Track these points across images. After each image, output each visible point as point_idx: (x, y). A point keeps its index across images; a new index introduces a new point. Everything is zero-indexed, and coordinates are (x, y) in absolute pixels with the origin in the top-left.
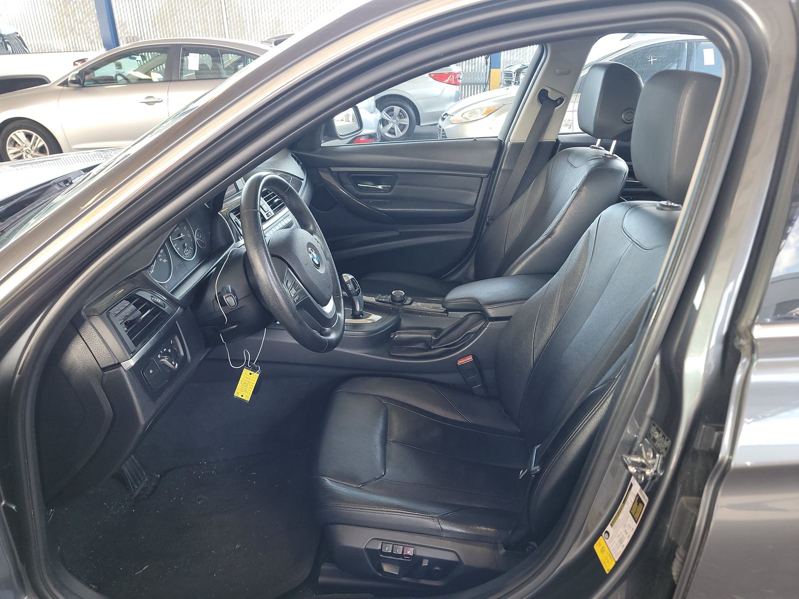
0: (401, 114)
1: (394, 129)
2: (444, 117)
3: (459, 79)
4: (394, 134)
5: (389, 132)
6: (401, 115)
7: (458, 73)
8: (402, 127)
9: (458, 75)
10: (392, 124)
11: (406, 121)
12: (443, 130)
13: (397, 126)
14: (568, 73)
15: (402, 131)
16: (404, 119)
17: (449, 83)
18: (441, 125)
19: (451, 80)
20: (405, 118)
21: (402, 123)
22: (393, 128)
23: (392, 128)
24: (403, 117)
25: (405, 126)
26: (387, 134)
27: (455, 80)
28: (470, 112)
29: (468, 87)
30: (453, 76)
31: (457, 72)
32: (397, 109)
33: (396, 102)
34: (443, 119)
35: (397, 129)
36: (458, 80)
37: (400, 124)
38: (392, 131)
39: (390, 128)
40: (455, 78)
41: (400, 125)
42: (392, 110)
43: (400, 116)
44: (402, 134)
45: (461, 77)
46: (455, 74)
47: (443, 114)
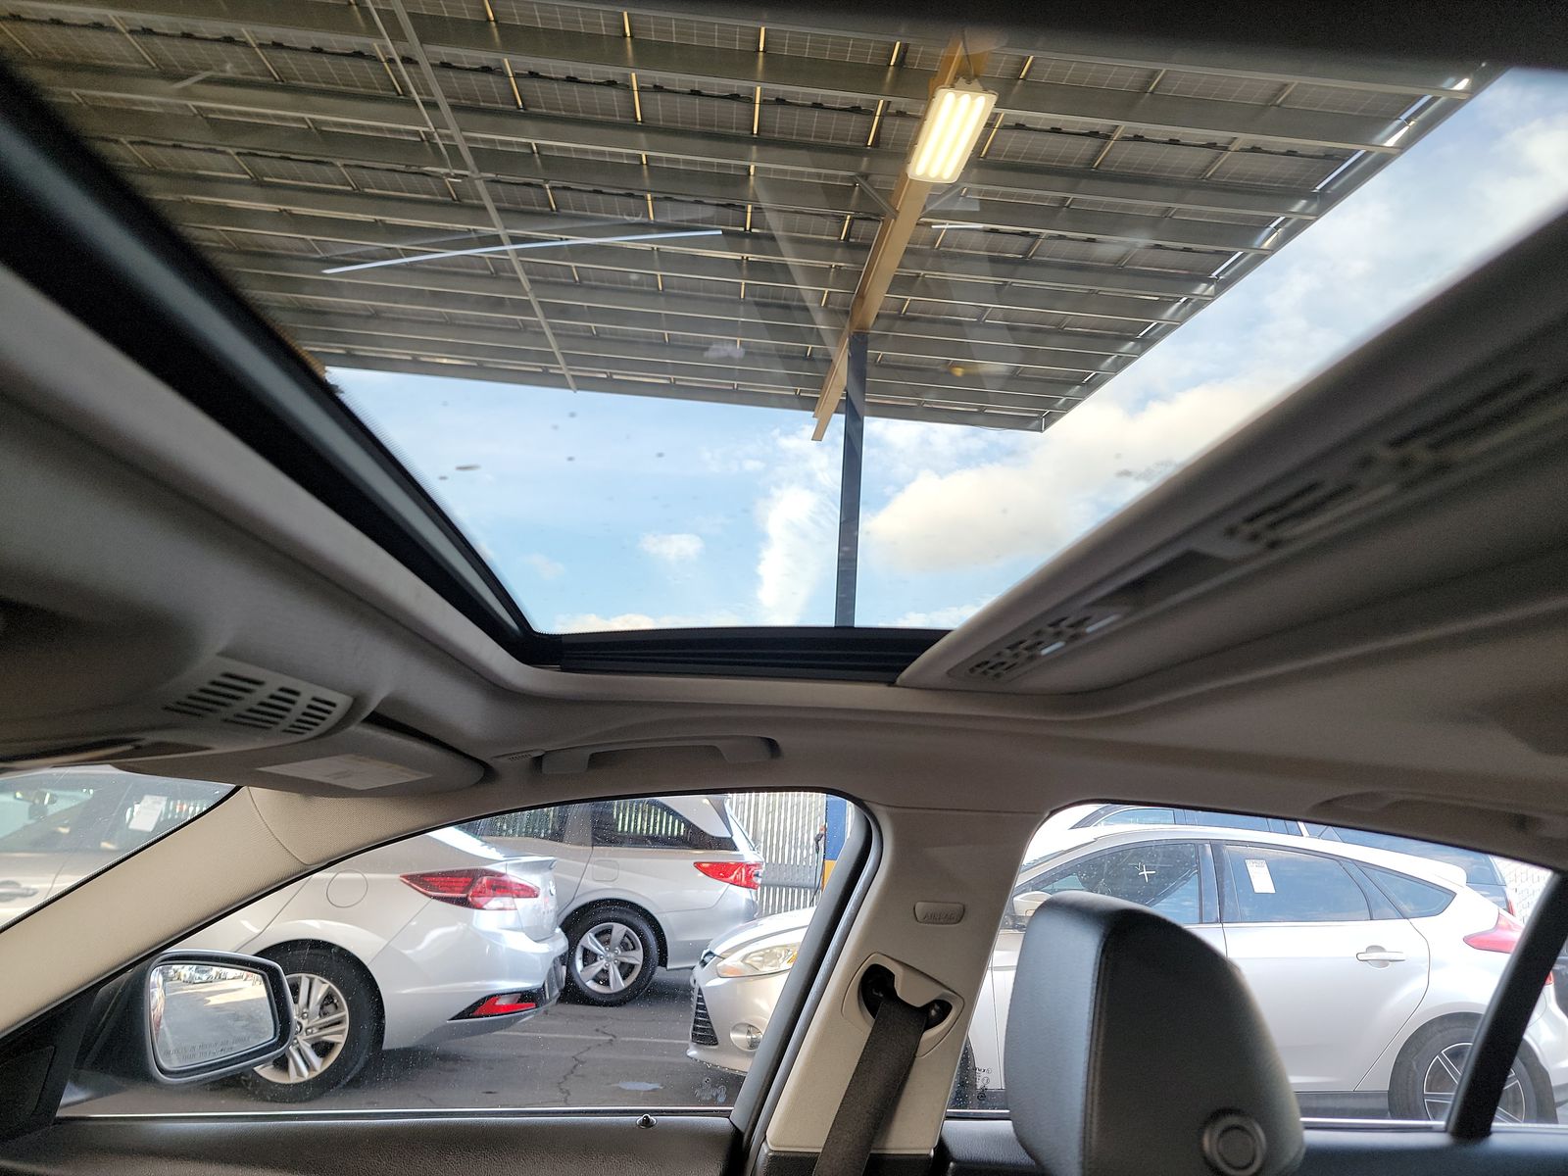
0: (627, 940)
1: (608, 975)
2: (707, 959)
3: (757, 875)
4: (607, 983)
5: (596, 980)
6: (627, 944)
7: (754, 865)
8: (626, 969)
9: (753, 868)
10: (604, 961)
11: (636, 957)
12: (700, 990)
13: (616, 968)
14: (960, 916)
15: (624, 979)
16: (632, 953)
17: (735, 883)
18: (696, 978)
19: (739, 877)
20: (634, 949)
21: (626, 960)
22: (605, 972)
23: (603, 970)
24: (631, 946)
25: (632, 967)
26: (591, 984)
27: (749, 877)
28: (762, 953)
29: (781, 892)
30: (743, 870)
31: (753, 862)
32: (619, 930)
33: (617, 915)
34: (704, 963)
35: (614, 973)
36: (754, 879)
37: (622, 963)
38: (602, 978)
39: (599, 969)
40: (747, 873)
41: (622, 965)
42: (609, 931)
43: (625, 947)
44: (623, 985)
45: (761, 872)
46: (748, 866)
47: (705, 952)
